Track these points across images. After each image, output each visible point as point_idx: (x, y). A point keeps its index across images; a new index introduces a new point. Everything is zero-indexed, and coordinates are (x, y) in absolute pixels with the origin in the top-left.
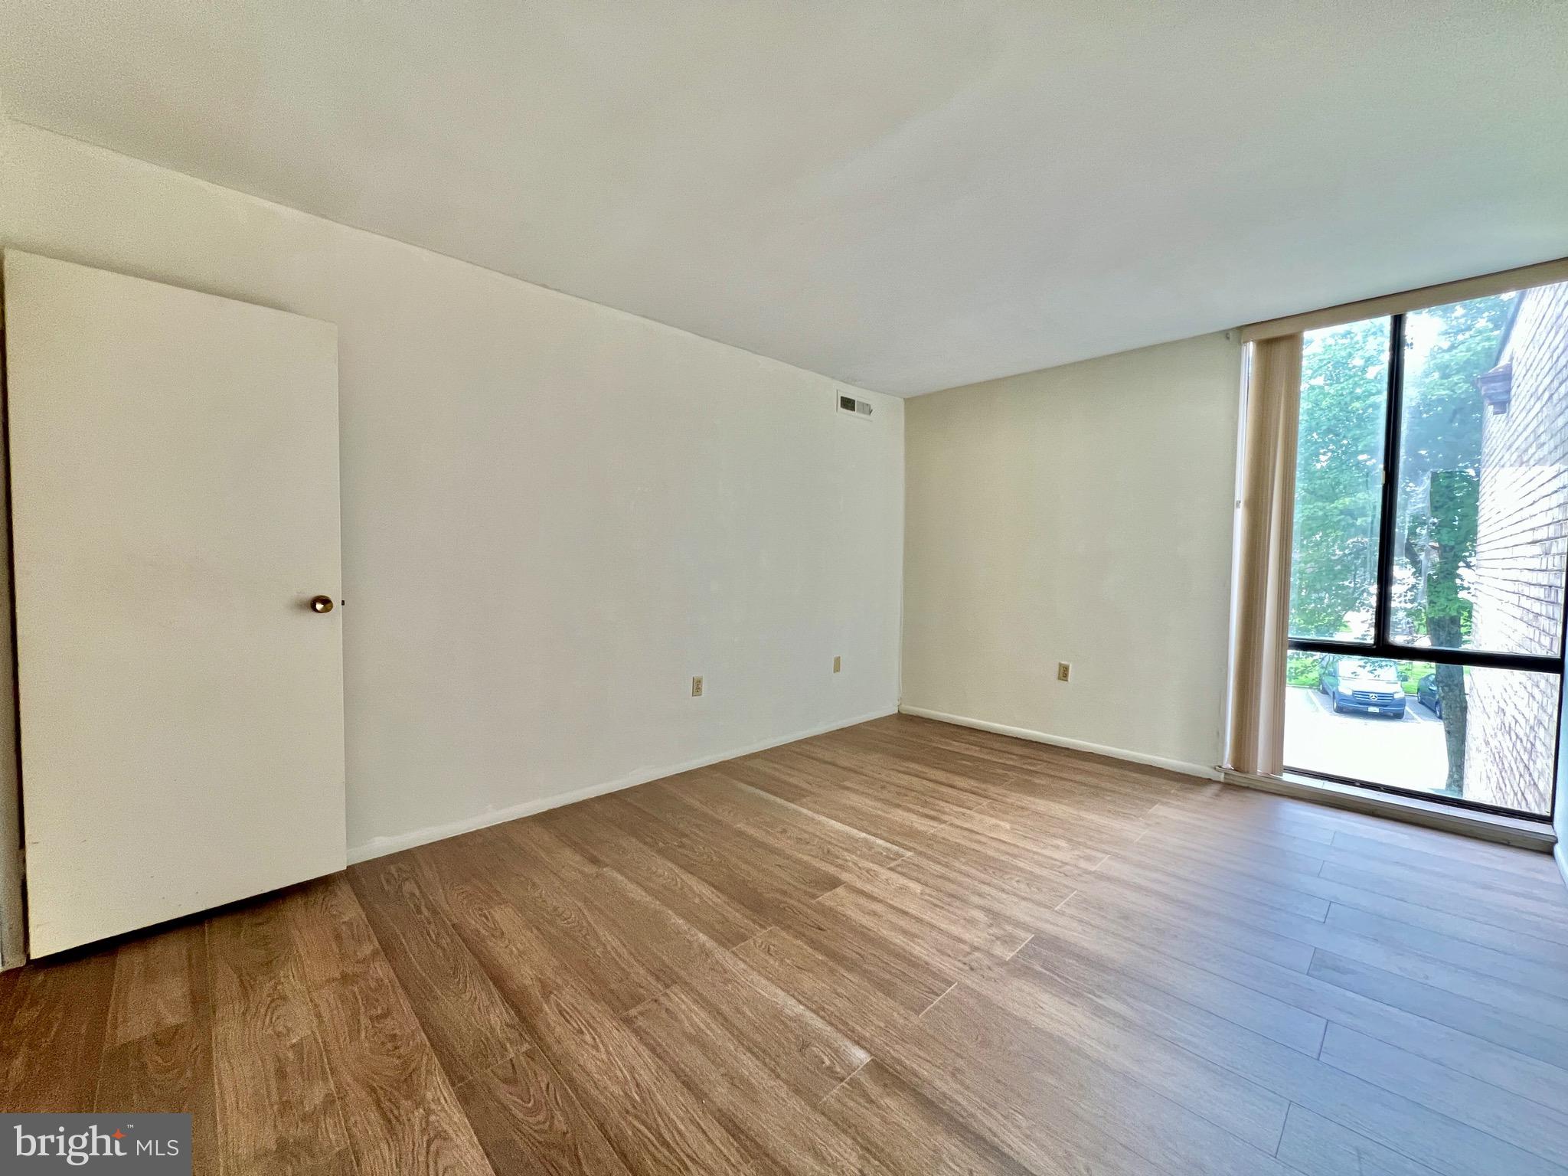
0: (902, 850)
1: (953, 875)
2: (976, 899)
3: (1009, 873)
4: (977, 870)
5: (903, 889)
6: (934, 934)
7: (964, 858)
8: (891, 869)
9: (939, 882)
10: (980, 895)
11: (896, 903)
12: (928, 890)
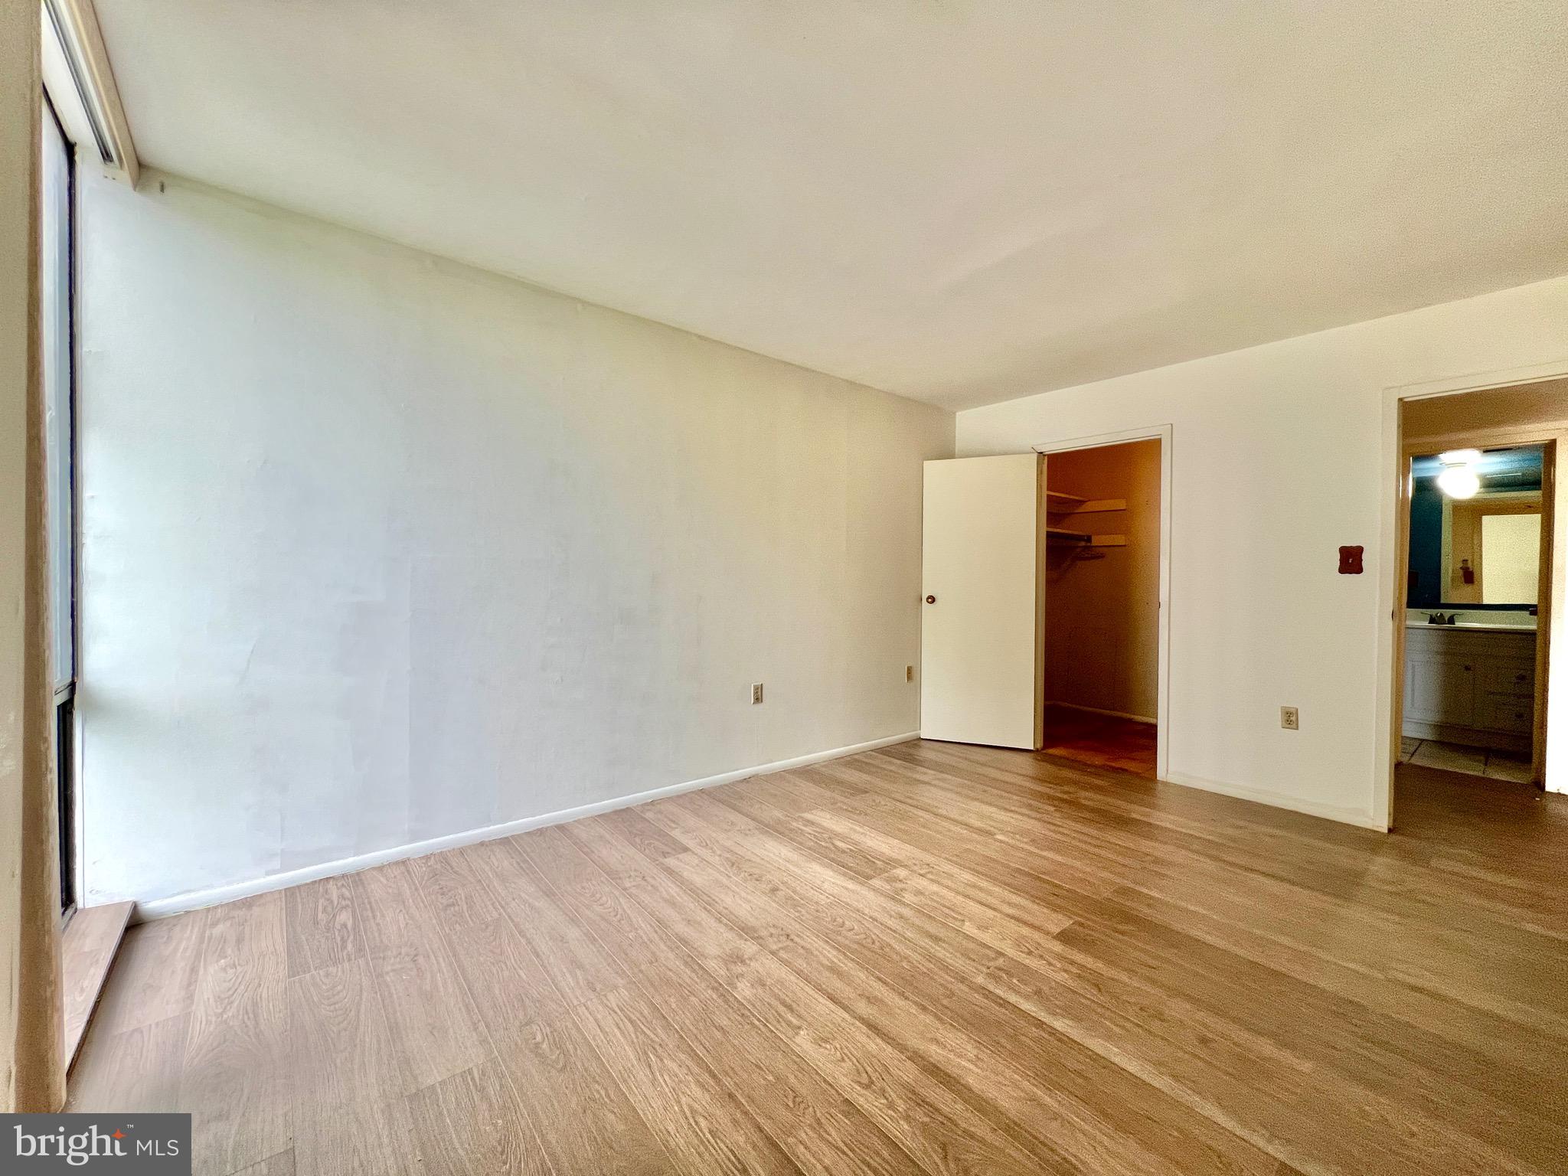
0: (991, 988)
1: (926, 942)
2: (906, 912)
3: (855, 942)
4: (892, 948)
5: (983, 927)
6: (953, 886)
7: (903, 968)
8: (1001, 954)
9: (942, 933)
10: (901, 917)
11: (990, 913)
12: (956, 925)
